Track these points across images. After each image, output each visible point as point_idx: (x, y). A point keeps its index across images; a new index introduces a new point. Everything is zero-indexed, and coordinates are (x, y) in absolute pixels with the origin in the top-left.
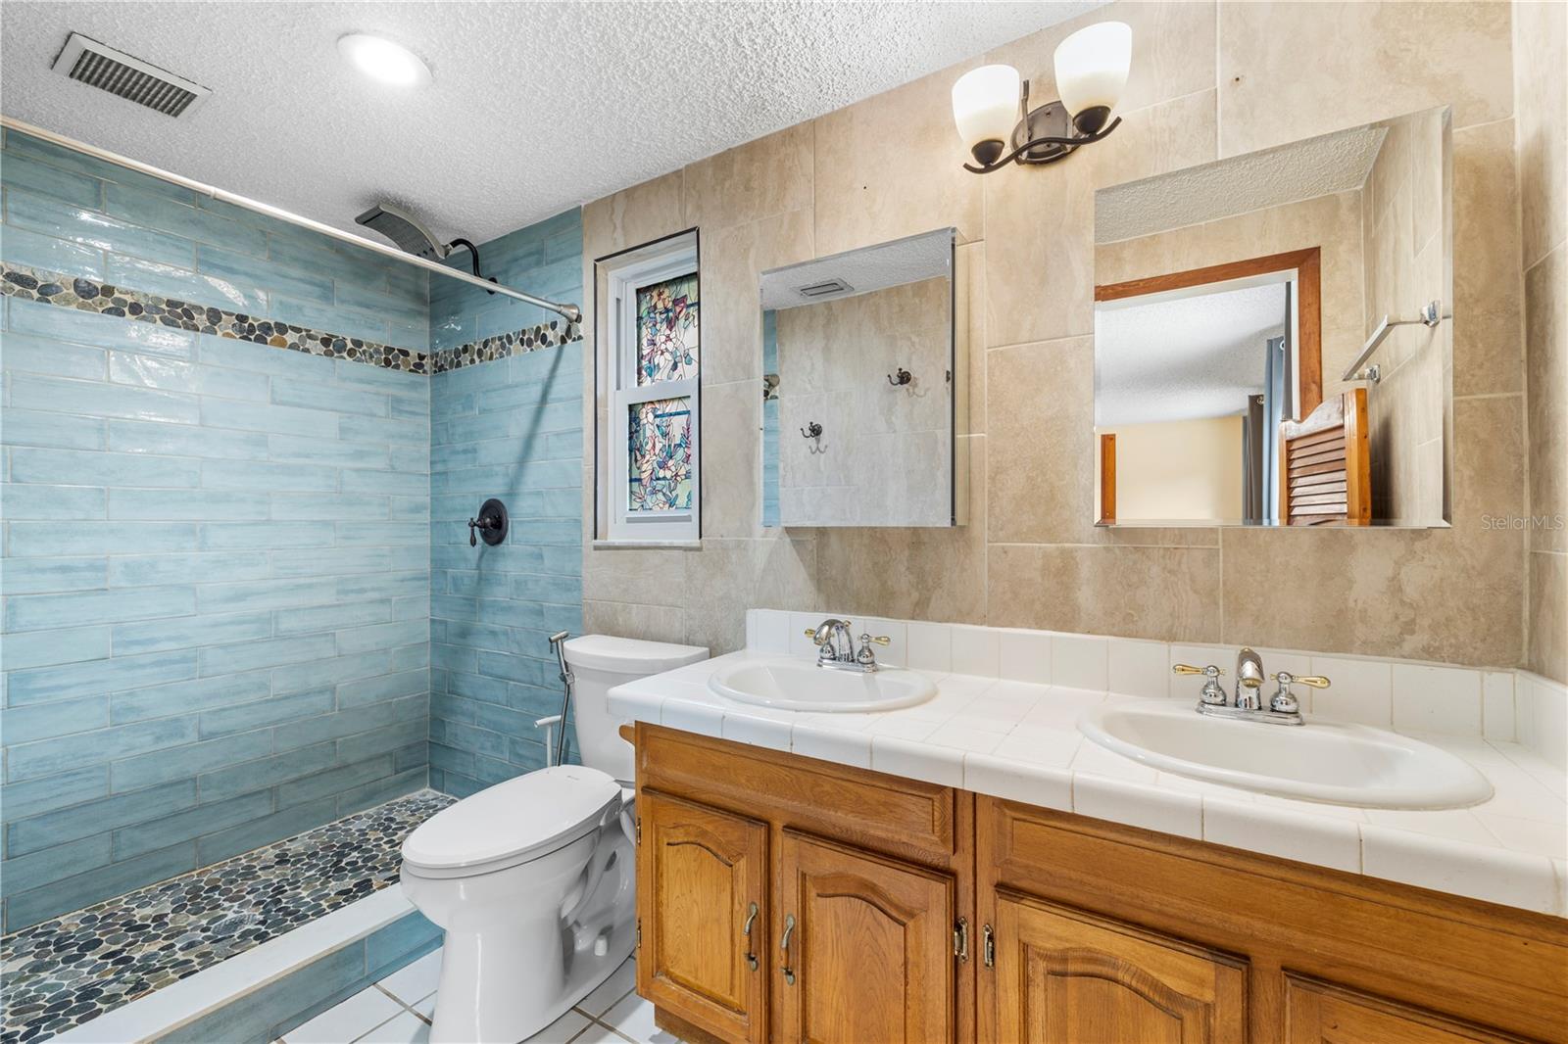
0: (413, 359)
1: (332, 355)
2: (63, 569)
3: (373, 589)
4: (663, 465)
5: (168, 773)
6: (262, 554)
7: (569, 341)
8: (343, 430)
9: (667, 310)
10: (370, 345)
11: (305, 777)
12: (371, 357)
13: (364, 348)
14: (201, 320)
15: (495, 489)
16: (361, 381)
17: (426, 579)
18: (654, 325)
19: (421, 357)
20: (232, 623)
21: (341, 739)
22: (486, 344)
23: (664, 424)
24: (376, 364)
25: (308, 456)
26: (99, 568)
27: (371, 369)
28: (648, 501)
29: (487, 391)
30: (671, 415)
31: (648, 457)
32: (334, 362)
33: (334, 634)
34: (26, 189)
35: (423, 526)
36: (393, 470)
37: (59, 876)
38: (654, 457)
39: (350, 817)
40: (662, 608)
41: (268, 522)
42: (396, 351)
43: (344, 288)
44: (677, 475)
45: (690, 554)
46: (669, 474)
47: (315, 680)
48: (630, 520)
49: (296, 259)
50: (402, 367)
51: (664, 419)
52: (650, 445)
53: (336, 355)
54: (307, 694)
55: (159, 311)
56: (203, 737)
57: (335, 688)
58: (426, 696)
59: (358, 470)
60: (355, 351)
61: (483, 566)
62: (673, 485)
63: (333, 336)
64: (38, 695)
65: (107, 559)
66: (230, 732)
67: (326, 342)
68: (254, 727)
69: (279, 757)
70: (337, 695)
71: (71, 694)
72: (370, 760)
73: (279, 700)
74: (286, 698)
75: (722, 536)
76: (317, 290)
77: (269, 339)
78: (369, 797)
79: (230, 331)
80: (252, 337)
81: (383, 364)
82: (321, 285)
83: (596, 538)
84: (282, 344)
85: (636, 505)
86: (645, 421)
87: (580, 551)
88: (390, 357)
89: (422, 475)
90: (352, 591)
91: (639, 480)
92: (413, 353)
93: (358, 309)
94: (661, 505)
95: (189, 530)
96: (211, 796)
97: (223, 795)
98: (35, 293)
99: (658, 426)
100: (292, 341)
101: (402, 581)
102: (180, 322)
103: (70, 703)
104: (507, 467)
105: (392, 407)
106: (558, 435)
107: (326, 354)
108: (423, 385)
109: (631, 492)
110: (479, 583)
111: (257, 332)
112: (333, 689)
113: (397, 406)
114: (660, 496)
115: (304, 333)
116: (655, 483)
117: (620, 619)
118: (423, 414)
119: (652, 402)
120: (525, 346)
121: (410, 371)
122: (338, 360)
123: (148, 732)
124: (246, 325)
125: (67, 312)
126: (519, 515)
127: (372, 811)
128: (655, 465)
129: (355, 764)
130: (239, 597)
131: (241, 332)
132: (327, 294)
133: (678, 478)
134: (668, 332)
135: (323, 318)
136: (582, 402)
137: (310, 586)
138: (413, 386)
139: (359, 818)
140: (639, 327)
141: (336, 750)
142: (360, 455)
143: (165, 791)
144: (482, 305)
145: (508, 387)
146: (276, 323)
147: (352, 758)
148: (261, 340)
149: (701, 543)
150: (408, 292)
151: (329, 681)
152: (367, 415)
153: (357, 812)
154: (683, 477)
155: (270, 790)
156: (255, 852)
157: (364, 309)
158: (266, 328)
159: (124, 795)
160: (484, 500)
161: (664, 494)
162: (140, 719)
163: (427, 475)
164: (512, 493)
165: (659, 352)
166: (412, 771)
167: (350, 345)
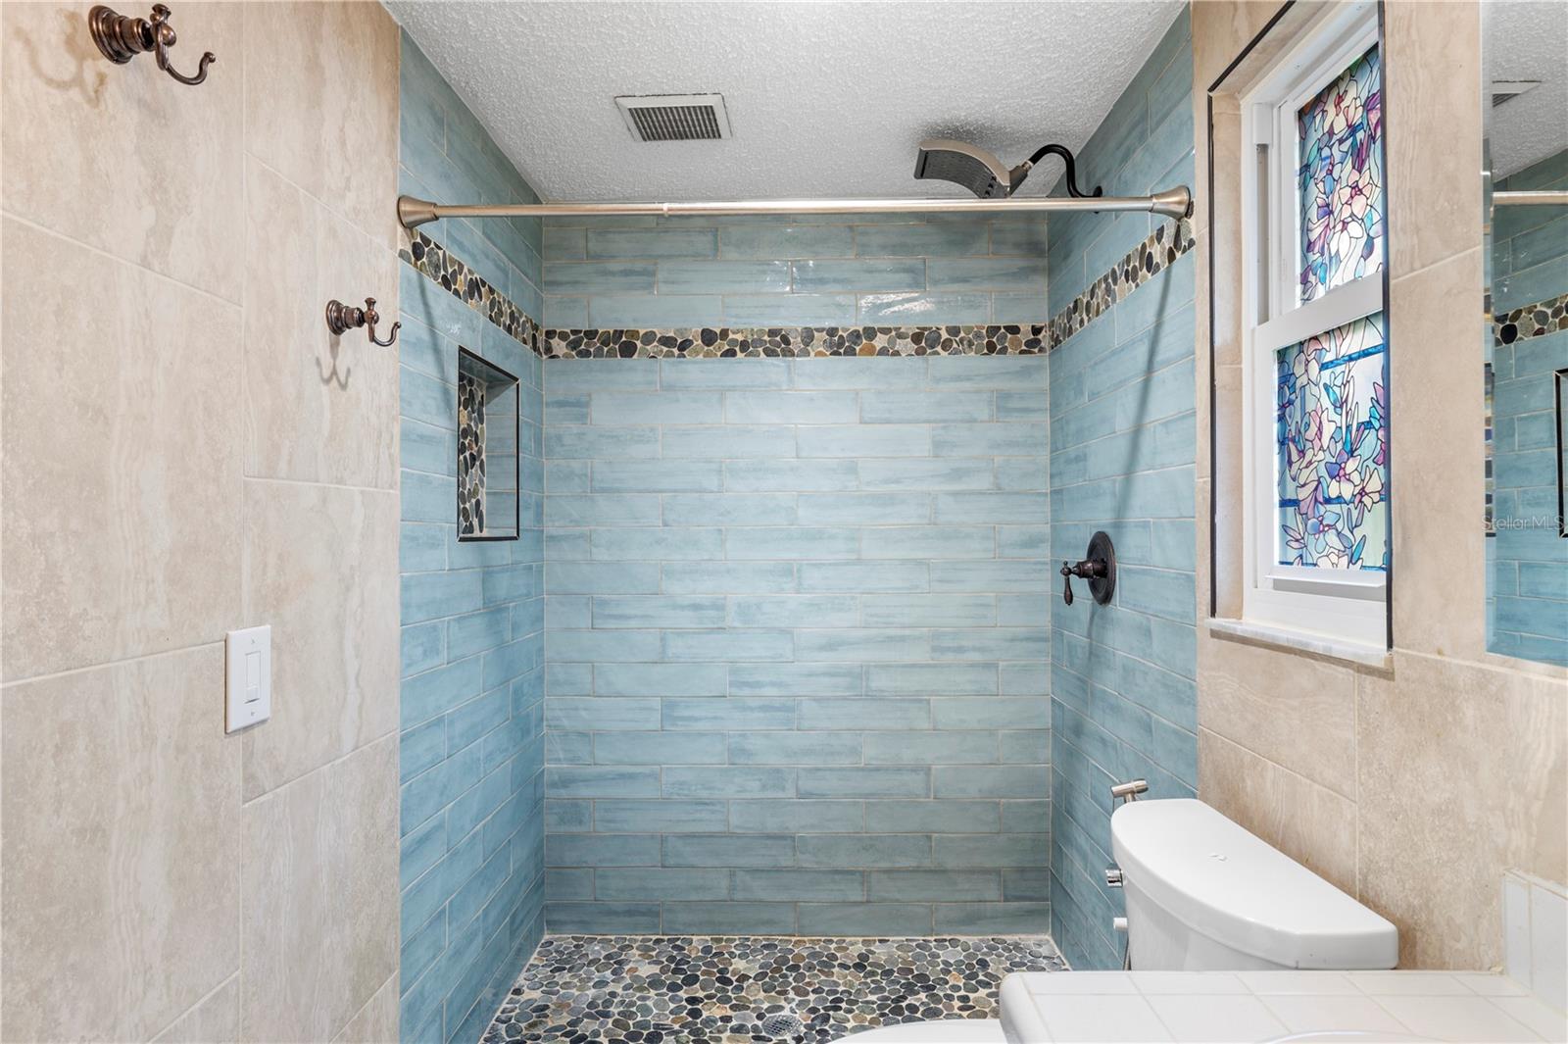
0: (1025, 335)
1: (924, 353)
2: (696, 607)
3: (975, 649)
4: (1336, 472)
5: (772, 825)
6: (853, 598)
7: (1178, 255)
8: (938, 445)
9: (1353, 129)
10: (969, 330)
11: (898, 871)
12: (970, 344)
13: (962, 334)
14: (796, 343)
15: (1100, 518)
16: (958, 378)
17: (1045, 640)
18: (1330, 173)
19: (1036, 331)
20: (825, 674)
21: (936, 835)
22: (1092, 294)
23: (1338, 382)
24: (976, 353)
25: (897, 481)
26: (719, 607)
27: (973, 361)
28: (1311, 548)
29: (1096, 364)
30: (1351, 359)
31: (1309, 455)
32: (927, 361)
33: (928, 701)
34: (670, 257)
35: (1039, 567)
36: (999, 490)
37: (694, 897)
38: (1321, 455)
39: (948, 938)
40: (1316, 786)
41: (859, 561)
42: (1003, 330)
43: (938, 265)
44: (1363, 492)
45: (1368, 681)
46: (1347, 490)
47: (908, 756)
48: (1279, 585)
49: (883, 247)
50: (1010, 350)
51: (1339, 370)
52: (1314, 429)
53: (929, 351)
54: (899, 770)
55: (762, 342)
56: (801, 795)
57: (929, 769)
58: (1046, 805)
59: (956, 494)
60: (951, 340)
61: (1094, 635)
62: (1355, 513)
63: (925, 329)
64: (680, 723)
65: (725, 598)
66: (823, 796)
67: (917, 338)
68: (846, 796)
69: (870, 838)
70: (932, 779)
71: (701, 726)
72: (972, 871)
73: (871, 770)
74: (877, 769)
75: (1440, 653)
76: (905, 277)
77: (858, 349)
78: (972, 920)
79: (821, 349)
80: (842, 351)
81: (985, 351)
82: (909, 270)
83: (1213, 613)
84: (870, 351)
85: (1292, 555)
86: (1303, 380)
87: (1194, 633)
88: (994, 340)
89: (1039, 494)
90: (949, 649)
91: (1295, 503)
92: (1025, 328)
93: (956, 287)
94: (1334, 558)
95: (787, 571)
96: (807, 861)
97: (817, 863)
98: (676, 351)
99: (1327, 387)
100: (881, 346)
101: (1012, 640)
102: (779, 350)
103: (701, 734)
104: (1114, 481)
105: (998, 408)
106: (1166, 424)
107: (917, 353)
108: (1039, 368)
109: (1285, 528)
110: (1090, 659)
111: (847, 344)
112: (928, 771)
113: (1003, 404)
114: (1331, 537)
115: (893, 333)
116: (1322, 509)
117: (1249, 783)
118: (1040, 410)
119: (1315, 338)
120: (1130, 282)
121: (1022, 352)
122: (931, 358)
123: (756, 777)
124: (836, 338)
125: (695, 363)
126: (1127, 558)
127: (972, 940)
128: (1323, 472)
129: (953, 871)
130: (831, 646)
131: (831, 348)
132: (917, 280)
133: (1366, 499)
134: (1355, 176)
135: (914, 307)
136: (1194, 360)
137: (903, 639)
138: (1025, 372)
139: (954, 943)
140: (1304, 187)
141: (931, 847)
142: (957, 474)
143: (769, 842)
144: (1090, 232)
145: (1114, 353)
146: (865, 329)
147: (951, 863)
148: (850, 352)
149: (1390, 660)
150: (1017, 245)
151: (923, 759)
152: (963, 421)
153: (955, 934)
154: (1376, 497)
155: (862, 873)
156: (848, 939)
157: (961, 285)
158: (856, 336)
159: (739, 837)
160: (1094, 531)
161: (1339, 534)
162: (750, 762)
163: (1047, 494)
164: (1118, 525)
165: (1339, 227)
166: (1027, 904)
167: (945, 335)
